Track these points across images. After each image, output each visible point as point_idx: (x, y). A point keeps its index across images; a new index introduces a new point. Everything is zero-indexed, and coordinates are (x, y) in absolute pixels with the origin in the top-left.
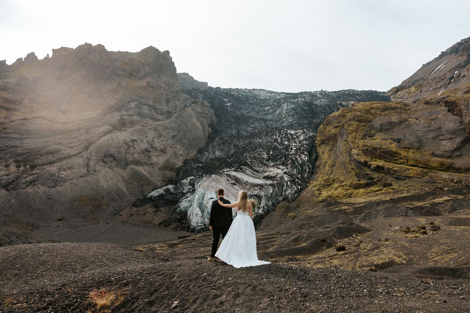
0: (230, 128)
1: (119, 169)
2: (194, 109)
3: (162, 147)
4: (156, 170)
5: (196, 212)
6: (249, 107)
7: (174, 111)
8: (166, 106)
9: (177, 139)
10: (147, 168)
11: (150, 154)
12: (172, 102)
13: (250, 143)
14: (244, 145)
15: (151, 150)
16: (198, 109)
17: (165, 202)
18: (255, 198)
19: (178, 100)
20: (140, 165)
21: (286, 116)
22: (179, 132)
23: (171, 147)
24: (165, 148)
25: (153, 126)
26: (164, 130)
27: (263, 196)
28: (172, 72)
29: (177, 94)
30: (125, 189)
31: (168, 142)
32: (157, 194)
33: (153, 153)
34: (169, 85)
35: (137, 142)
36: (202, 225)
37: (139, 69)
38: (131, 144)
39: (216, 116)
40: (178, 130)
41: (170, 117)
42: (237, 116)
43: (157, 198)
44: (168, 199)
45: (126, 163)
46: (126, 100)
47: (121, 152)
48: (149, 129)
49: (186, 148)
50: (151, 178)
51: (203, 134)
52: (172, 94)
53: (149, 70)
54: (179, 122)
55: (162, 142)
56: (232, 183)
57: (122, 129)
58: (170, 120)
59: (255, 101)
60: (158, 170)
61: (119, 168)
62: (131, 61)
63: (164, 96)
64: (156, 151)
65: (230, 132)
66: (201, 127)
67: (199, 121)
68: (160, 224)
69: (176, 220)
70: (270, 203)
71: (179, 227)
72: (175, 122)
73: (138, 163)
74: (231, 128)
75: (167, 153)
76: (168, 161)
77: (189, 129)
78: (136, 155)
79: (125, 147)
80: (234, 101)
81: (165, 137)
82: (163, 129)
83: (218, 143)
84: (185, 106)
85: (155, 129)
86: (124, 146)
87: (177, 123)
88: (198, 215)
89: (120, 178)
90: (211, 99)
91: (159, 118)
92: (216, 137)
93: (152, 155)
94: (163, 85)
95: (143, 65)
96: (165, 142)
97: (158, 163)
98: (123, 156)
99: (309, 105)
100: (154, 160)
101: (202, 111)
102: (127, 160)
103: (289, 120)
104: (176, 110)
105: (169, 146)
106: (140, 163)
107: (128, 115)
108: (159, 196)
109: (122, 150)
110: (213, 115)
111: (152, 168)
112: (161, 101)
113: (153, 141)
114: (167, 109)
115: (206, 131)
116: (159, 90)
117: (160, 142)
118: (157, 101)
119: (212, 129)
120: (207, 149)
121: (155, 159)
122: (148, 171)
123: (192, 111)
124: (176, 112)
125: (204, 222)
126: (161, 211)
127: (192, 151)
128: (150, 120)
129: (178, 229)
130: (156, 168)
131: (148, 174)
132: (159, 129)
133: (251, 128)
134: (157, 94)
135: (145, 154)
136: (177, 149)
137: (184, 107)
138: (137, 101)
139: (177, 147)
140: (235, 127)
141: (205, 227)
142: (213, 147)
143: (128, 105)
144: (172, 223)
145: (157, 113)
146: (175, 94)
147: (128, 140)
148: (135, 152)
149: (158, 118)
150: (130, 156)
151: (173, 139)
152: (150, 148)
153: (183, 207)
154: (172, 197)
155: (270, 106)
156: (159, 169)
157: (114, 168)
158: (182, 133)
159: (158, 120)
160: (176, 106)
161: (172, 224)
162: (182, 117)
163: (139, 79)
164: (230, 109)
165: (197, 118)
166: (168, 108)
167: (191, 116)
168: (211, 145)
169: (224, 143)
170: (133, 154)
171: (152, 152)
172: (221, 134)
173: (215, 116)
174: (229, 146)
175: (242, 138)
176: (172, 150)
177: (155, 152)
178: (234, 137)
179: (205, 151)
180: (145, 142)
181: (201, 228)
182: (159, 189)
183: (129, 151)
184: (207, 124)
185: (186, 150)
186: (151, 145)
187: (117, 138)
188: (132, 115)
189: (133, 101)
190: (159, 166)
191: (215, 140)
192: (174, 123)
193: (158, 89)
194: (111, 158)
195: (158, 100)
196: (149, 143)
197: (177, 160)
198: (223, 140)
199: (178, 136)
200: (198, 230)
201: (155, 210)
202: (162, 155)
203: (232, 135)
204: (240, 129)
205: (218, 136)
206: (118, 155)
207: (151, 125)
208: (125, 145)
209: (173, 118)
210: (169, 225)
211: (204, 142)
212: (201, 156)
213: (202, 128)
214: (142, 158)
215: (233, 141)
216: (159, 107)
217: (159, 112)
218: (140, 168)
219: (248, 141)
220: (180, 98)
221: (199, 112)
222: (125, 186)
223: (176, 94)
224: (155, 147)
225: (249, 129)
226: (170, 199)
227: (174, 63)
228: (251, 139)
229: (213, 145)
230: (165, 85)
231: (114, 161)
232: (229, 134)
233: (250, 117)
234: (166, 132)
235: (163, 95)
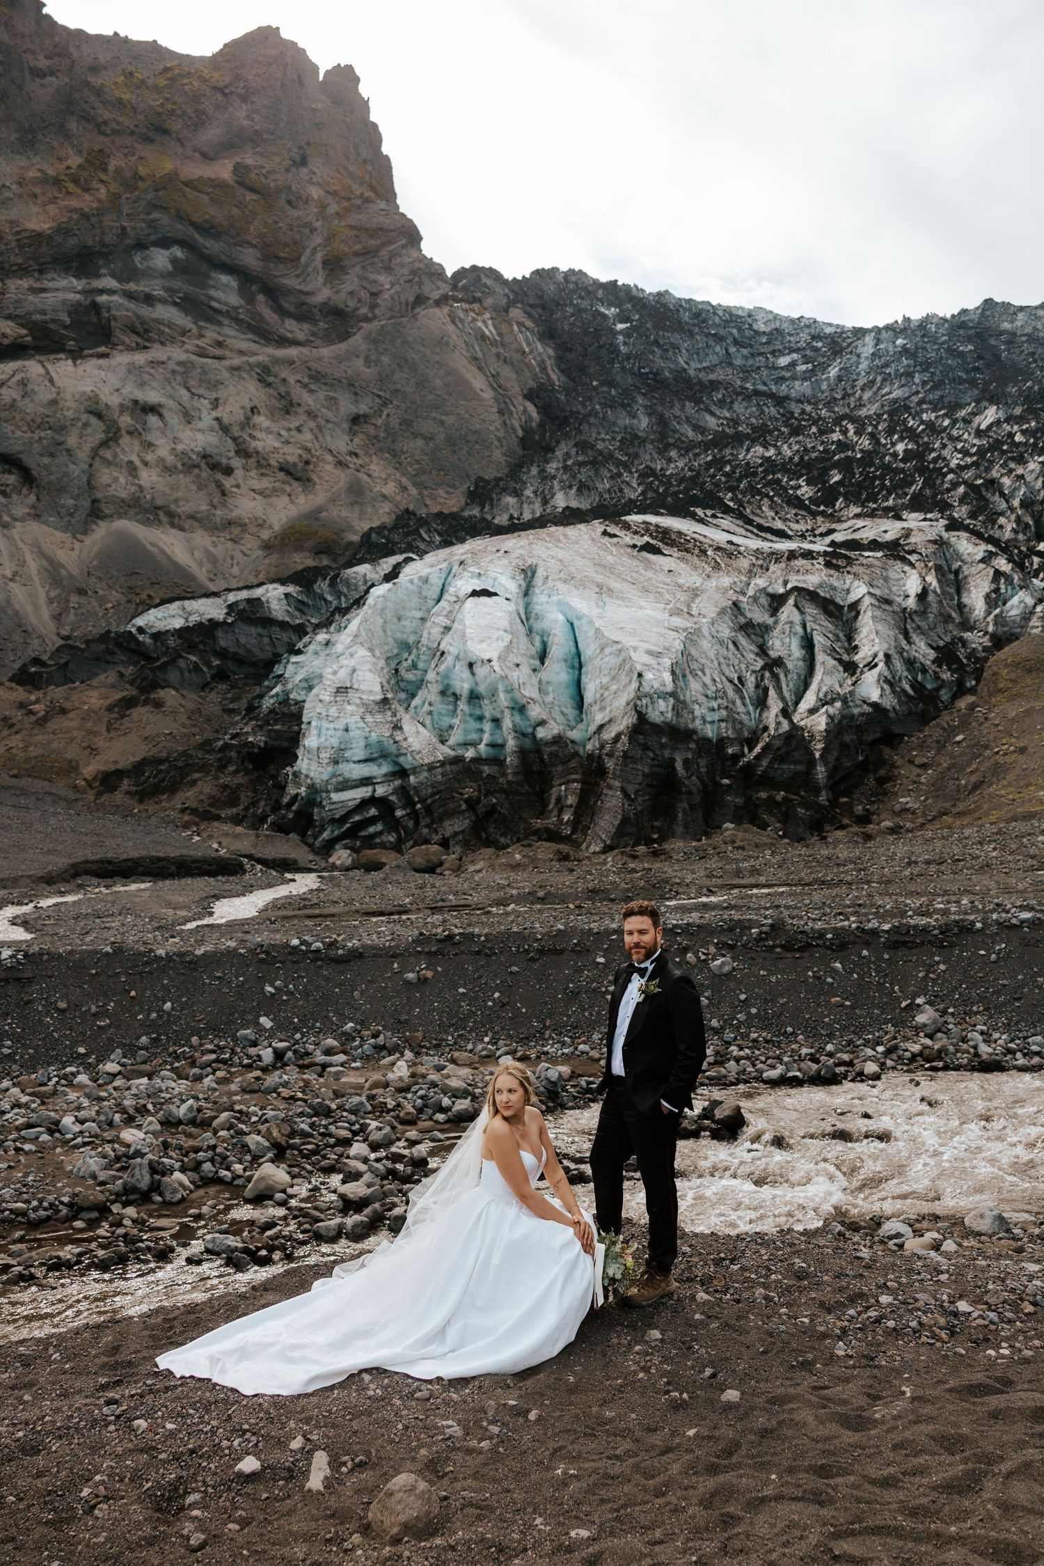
0: (624, 406)
1: (46, 529)
2: (462, 321)
3: (292, 455)
4: (248, 552)
5: (343, 673)
6: (708, 346)
7: (363, 310)
8: (325, 285)
9: (372, 431)
10: (202, 539)
11: (228, 482)
12: (358, 269)
13: (718, 463)
14: (690, 470)
15: (236, 463)
16: (480, 324)
17: (216, 662)
18: (811, 610)
19: (388, 269)
20: (172, 525)
21: (873, 382)
22: (384, 404)
23: (341, 464)
24: (307, 463)
25: (251, 360)
26: (313, 387)
27: (867, 601)
28: (369, 168)
29: (384, 245)
30: (46, 613)
31: (328, 438)
32: (178, 623)
33: (245, 480)
34: (343, 194)
35: (160, 415)
36: (378, 770)
37: (203, 113)
38: (126, 421)
39: (563, 366)
40: (381, 393)
41: (345, 336)
42: (656, 374)
43: (171, 642)
44: (241, 651)
45: (86, 503)
46: (123, 229)
47: (68, 451)
48: (234, 369)
49: (414, 476)
50: (211, 580)
51: (498, 424)
52: (357, 236)
53: (252, 120)
54: (386, 360)
55: (294, 433)
56: (634, 546)
57: (86, 352)
58: (342, 347)
59: (735, 331)
60: (259, 553)
61: (46, 523)
62: (168, 79)
63: (318, 240)
64: (264, 471)
65: (624, 420)
66: (488, 395)
67: (480, 369)
68: (109, 781)
69: (233, 754)
70: (922, 650)
71: (233, 802)
72: (368, 361)
73: (161, 513)
74: (629, 405)
75: (317, 487)
76: (314, 515)
77: (431, 397)
78: (148, 477)
79: (89, 431)
80: (642, 316)
81: (311, 415)
82: (306, 380)
83: (569, 463)
84: (420, 300)
85: (264, 375)
86: (86, 425)
87: (377, 362)
88: (351, 694)
89: (33, 566)
90: (544, 307)
91: (289, 335)
92: (558, 442)
93: (238, 486)
94: (315, 192)
95: (225, 95)
96: (307, 436)
97: (260, 521)
98: (75, 470)
99: (978, 335)
100: (246, 506)
101: (500, 334)
102: (99, 495)
103: (890, 393)
104: (373, 307)
105: (329, 458)
106: (171, 515)
107: (130, 296)
108: (182, 632)
109: (72, 440)
110: (548, 363)
111: (230, 543)
112: (303, 259)
113: (246, 424)
114: (330, 299)
115: (511, 413)
116: (293, 207)
117: (284, 433)
118: (282, 255)
119: (544, 409)
120: (512, 484)
121: (253, 504)
122: (208, 552)
123: (451, 328)
124: (375, 317)
125: (393, 749)
126: (158, 704)
127: (441, 492)
128: (243, 336)
129: (226, 812)
130: (250, 543)
131: (201, 565)
132: (283, 376)
133: (719, 418)
134: (281, 225)
135: (198, 476)
136: (369, 476)
137: (411, 299)
138: (183, 243)
139: (373, 467)
140: (646, 407)
141: (403, 791)
142: (544, 477)
143: (137, 259)
144: (197, 775)
145: (283, 312)
146: (373, 242)
147: (114, 400)
148: (146, 464)
149: (282, 331)
150: (115, 474)
151: (352, 433)
152: (232, 454)
153: (298, 678)
154: (266, 640)
155: (797, 350)
156: (267, 546)
157: (18, 524)
158: (398, 407)
159: (283, 342)
160: (374, 290)
161: (194, 783)
162: (399, 341)
163: (204, 155)
164: (625, 343)
165: (476, 359)
166: (337, 292)
167: (442, 343)
168: (534, 471)
169: (593, 463)
170: (132, 469)
171: (239, 473)
172: (585, 427)
173: (558, 367)
174: (620, 475)
175: (679, 449)
176: (343, 477)
177: (253, 473)
178: (644, 441)
179: (504, 490)
180: (207, 419)
181: (371, 801)
182: (203, 601)
183: (115, 456)
184: (518, 389)
185: (414, 484)
186: (234, 439)
187: (51, 381)
188: (149, 300)
189: (165, 243)
190: (266, 535)
191: (553, 451)
192: (361, 361)
193: (289, 202)
194: (10, 472)
195: (287, 250)
196: (225, 429)
197: (362, 513)
198: (590, 452)
199: (379, 422)
200: (343, 819)
201: (120, 700)
202: (288, 489)
203: (636, 437)
204: (667, 414)
205: (567, 436)
206: (46, 460)
207: (241, 353)
208: (94, 420)
209: (357, 340)
210: (173, 789)
211: (502, 459)
212: (482, 510)
213: (496, 399)
214: (180, 494)
215: (636, 456)
216: (290, 282)
217: (292, 309)
218: (164, 537)
219: (710, 458)
220: (394, 262)
221: (483, 337)
222: (51, 601)
223: (378, 242)
224: (257, 453)
225: (711, 422)
226: (256, 651)
227: (381, 129)
228: (721, 450)
229: (542, 471)
230: (322, 193)
231: (25, 491)
232: (617, 429)
233: (714, 385)
234: (321, 395)
235: (313, 230)
